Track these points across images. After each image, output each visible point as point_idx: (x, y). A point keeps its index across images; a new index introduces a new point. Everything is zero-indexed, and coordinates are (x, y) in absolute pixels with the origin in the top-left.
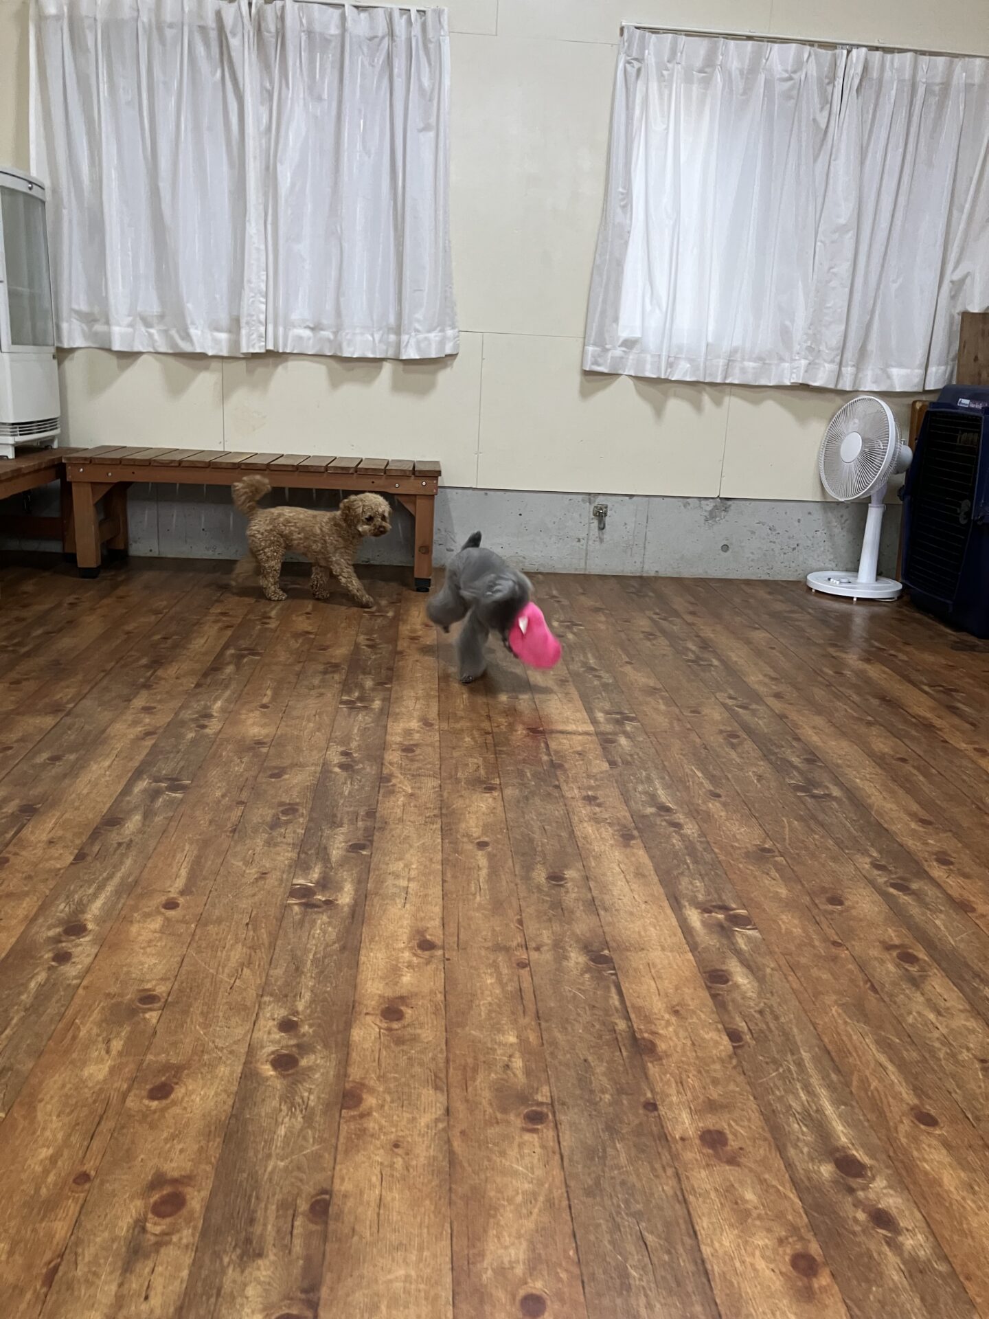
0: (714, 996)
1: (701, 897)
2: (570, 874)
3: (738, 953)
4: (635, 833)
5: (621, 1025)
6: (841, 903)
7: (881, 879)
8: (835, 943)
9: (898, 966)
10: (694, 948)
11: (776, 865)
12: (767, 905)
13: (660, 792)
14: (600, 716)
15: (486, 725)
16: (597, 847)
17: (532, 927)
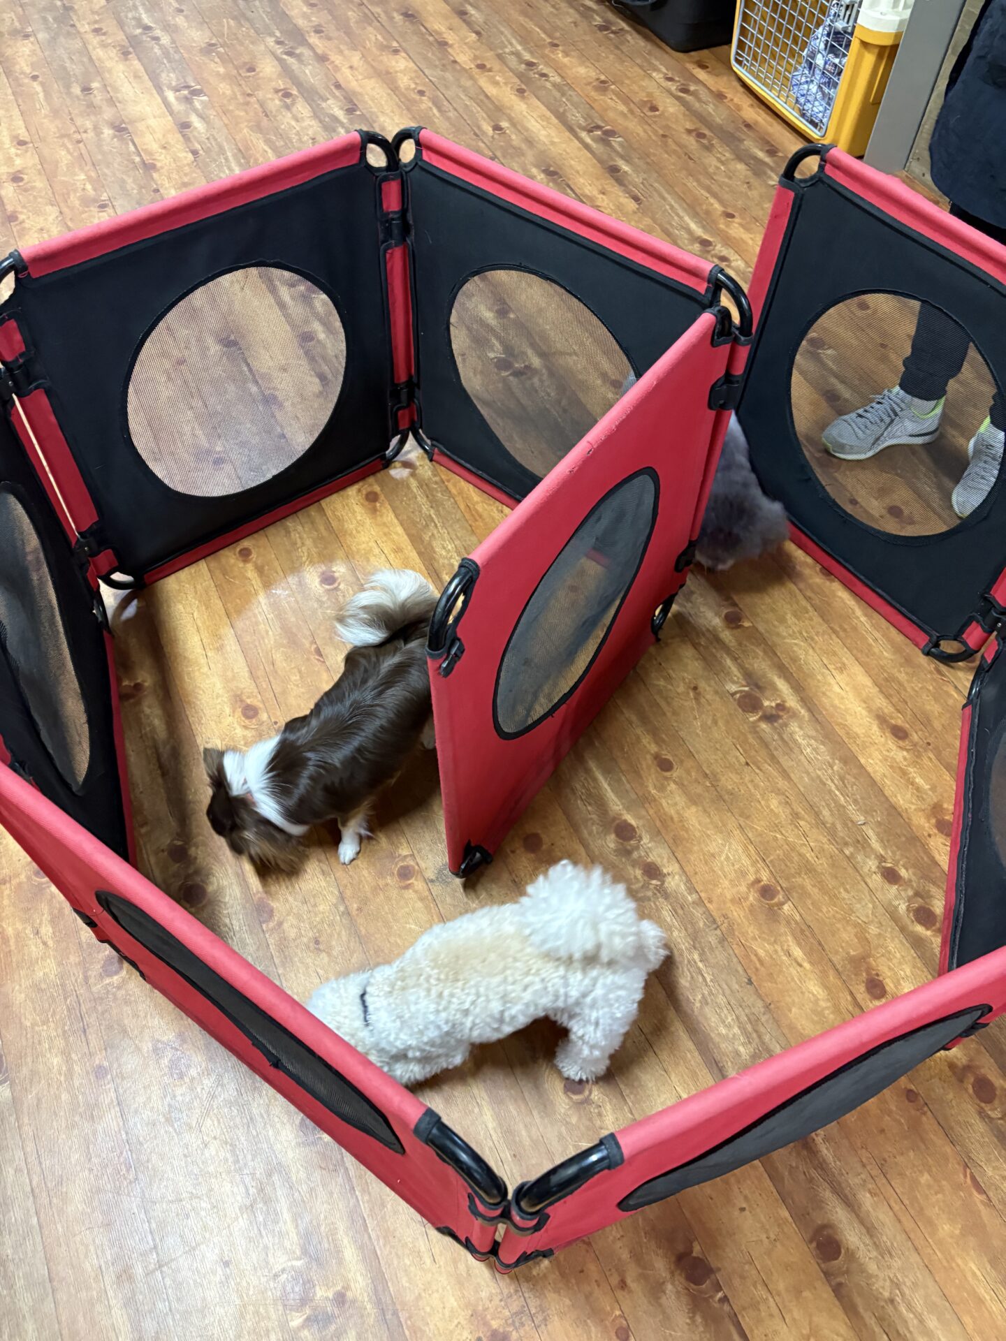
0: (183, 136)
1: (174, 83)
2: (95, 85)
3: (195, 110)
4: (131, 49)
5: (137, 159)
6: (254, 70)
7: (279, 50)
8: (249, 95)
9: (281, 100)
10: (171, 113)
11: (218, 54)
12: (211, 79)
13: (144, 16)
16: (108, 64)
17: (79, 121)
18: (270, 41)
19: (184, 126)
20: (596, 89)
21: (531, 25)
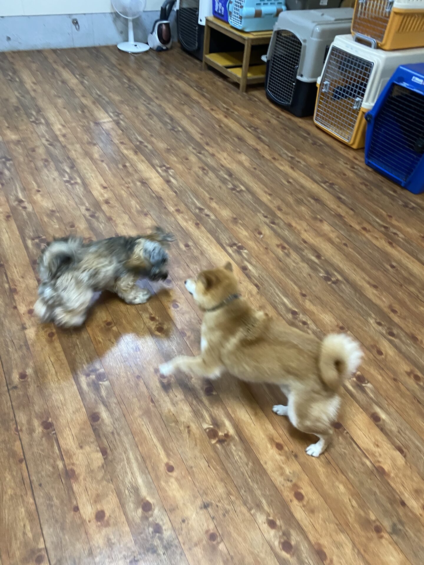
0: (169, 186)
1: (159, 164)
2: (127, 164)
3: (171, 175)
4: (137, 150)
5: (154, 195)
6: (188, 159)
7: (195, 152)
8: (189, 169)
9: (202, 171)
10: (161, 176)
11: (172, 152)
12: (173, 163)
13: (138, 137)
14: (111, 114)
15: (81, 124)
16: (130, 156)
17: (126, 179)
18: (190, 148)
19: (168, 182)
20: (320, 167)
21: (287, 143)
